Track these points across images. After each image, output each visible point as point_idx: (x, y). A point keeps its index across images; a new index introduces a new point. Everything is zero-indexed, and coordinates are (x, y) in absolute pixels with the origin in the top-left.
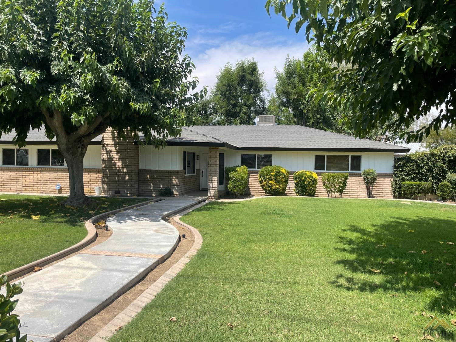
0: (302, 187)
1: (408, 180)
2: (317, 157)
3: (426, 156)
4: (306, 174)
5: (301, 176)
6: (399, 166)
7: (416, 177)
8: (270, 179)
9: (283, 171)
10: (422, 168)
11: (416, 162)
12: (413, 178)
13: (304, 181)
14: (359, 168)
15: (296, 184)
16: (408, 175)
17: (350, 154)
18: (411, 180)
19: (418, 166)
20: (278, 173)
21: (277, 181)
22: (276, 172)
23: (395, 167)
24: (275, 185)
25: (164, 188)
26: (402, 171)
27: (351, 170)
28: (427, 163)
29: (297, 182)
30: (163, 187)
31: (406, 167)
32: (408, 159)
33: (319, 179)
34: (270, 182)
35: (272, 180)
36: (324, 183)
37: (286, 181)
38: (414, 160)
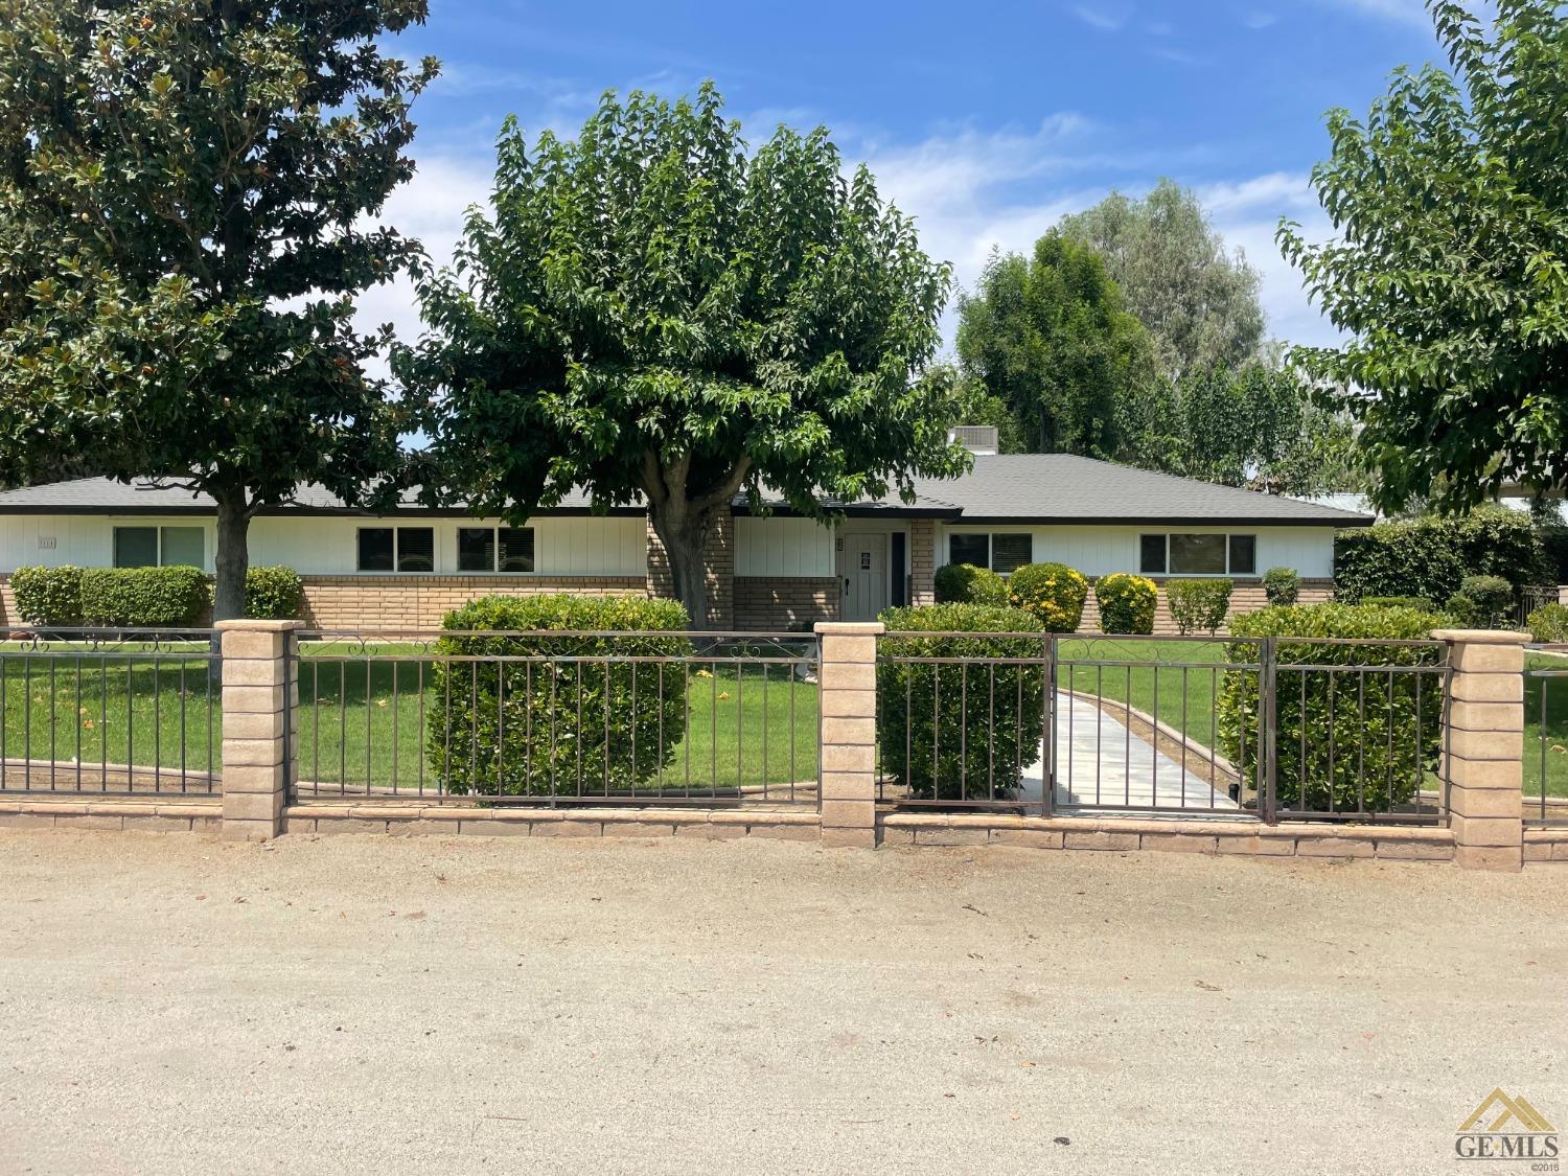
0: (1121, 615)
1: (1369, 594)
2: (1146, 541)
3: (1410, 535)
4: (1130, 582)
5: (1120, 586)
6: (1349, 558)
7: (1389, 585)
8: (1044, 597)
9: (1076, 576)
10: (1402, 565)
11: (1389, 548)
12: (1382, 590)
13: (1128, 600)
14: (1250, 568)
15: (1105, 609)
16: (1371, 581)
17: (1229, 531)
18: (1376, 594)
19: (1394, 559)
20: (1064, 580)
21: (1062, 602)
22: (1058, 578)
23: (1337, 562)
24: (1055, 612)
25: (801, 623)
26: (1355, 572)
27: (1231, 571)
28: (1414, 552)
29: (1110, 604)
30: (797, 620)
31: (1366, 561)
32: (1371, 544)
33: (1161, 595)
34: (1044, 604)
35: (1048, 599)
36: (1173, 605)
37: (1081, 602)
38: (1384, 545)
